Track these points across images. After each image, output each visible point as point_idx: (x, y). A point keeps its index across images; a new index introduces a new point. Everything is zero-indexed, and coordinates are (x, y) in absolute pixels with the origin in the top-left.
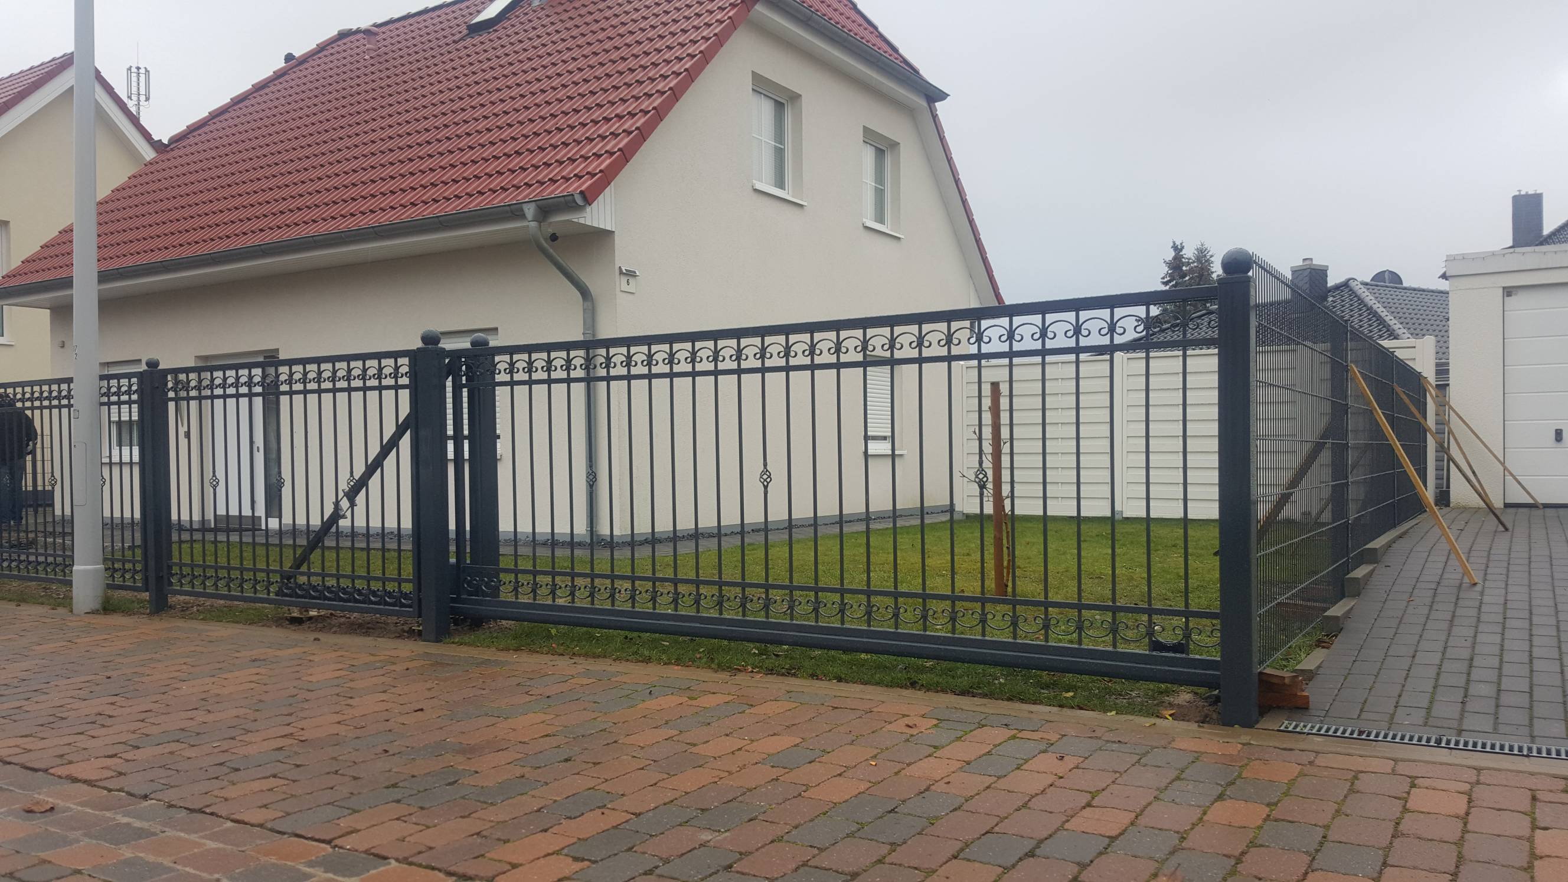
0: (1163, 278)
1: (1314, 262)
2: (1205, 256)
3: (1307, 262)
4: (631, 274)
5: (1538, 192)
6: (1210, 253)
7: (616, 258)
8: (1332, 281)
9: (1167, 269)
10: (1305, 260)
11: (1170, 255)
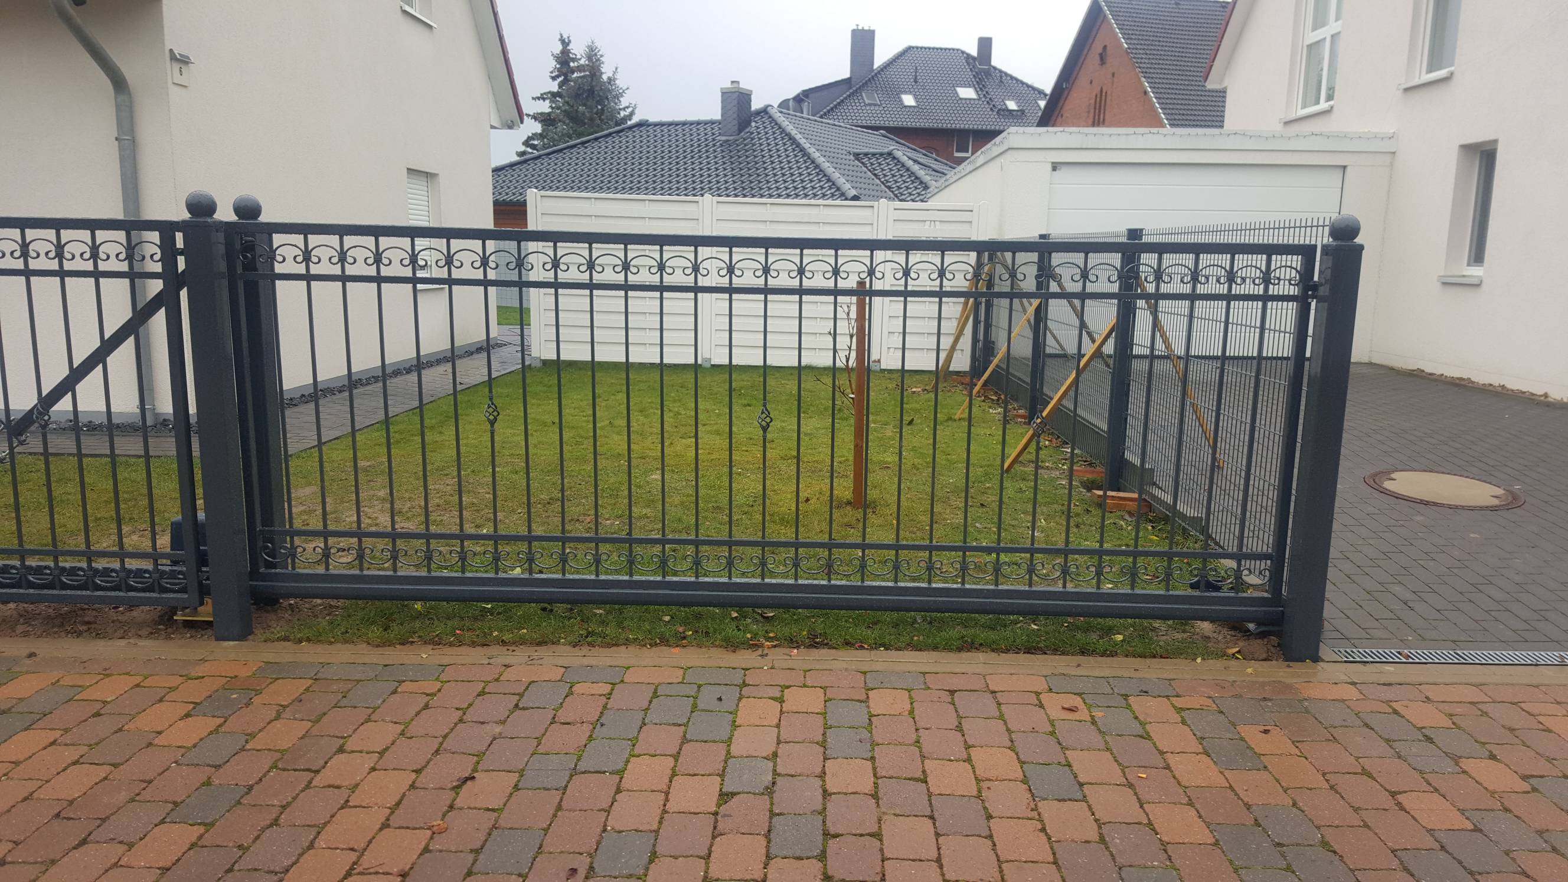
0: (552, 72)
1: (741, 86)
2: (596, 55)
3: (735, 85)
4: (183, 61)
5: (872, 28)
6: (600, 53)
7: (166, 37)
8: (756, 105)
9: (554, 63)
10: (733, 82)
11: (558, 48)
